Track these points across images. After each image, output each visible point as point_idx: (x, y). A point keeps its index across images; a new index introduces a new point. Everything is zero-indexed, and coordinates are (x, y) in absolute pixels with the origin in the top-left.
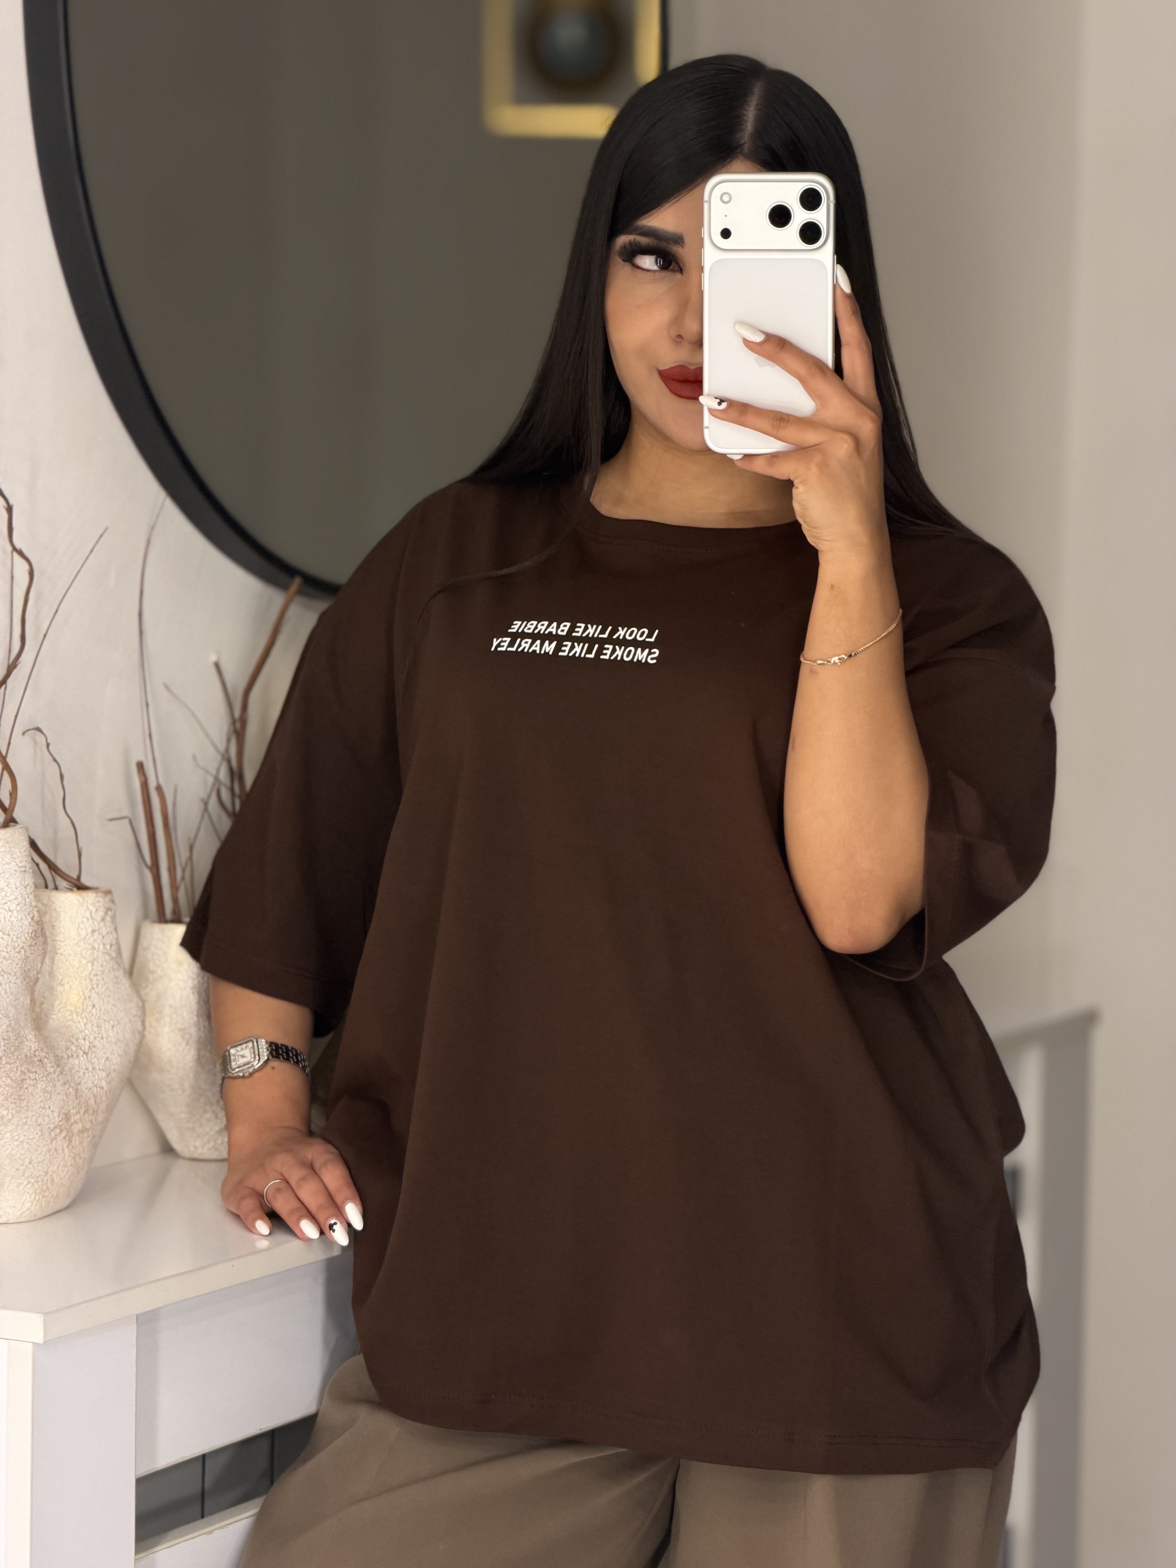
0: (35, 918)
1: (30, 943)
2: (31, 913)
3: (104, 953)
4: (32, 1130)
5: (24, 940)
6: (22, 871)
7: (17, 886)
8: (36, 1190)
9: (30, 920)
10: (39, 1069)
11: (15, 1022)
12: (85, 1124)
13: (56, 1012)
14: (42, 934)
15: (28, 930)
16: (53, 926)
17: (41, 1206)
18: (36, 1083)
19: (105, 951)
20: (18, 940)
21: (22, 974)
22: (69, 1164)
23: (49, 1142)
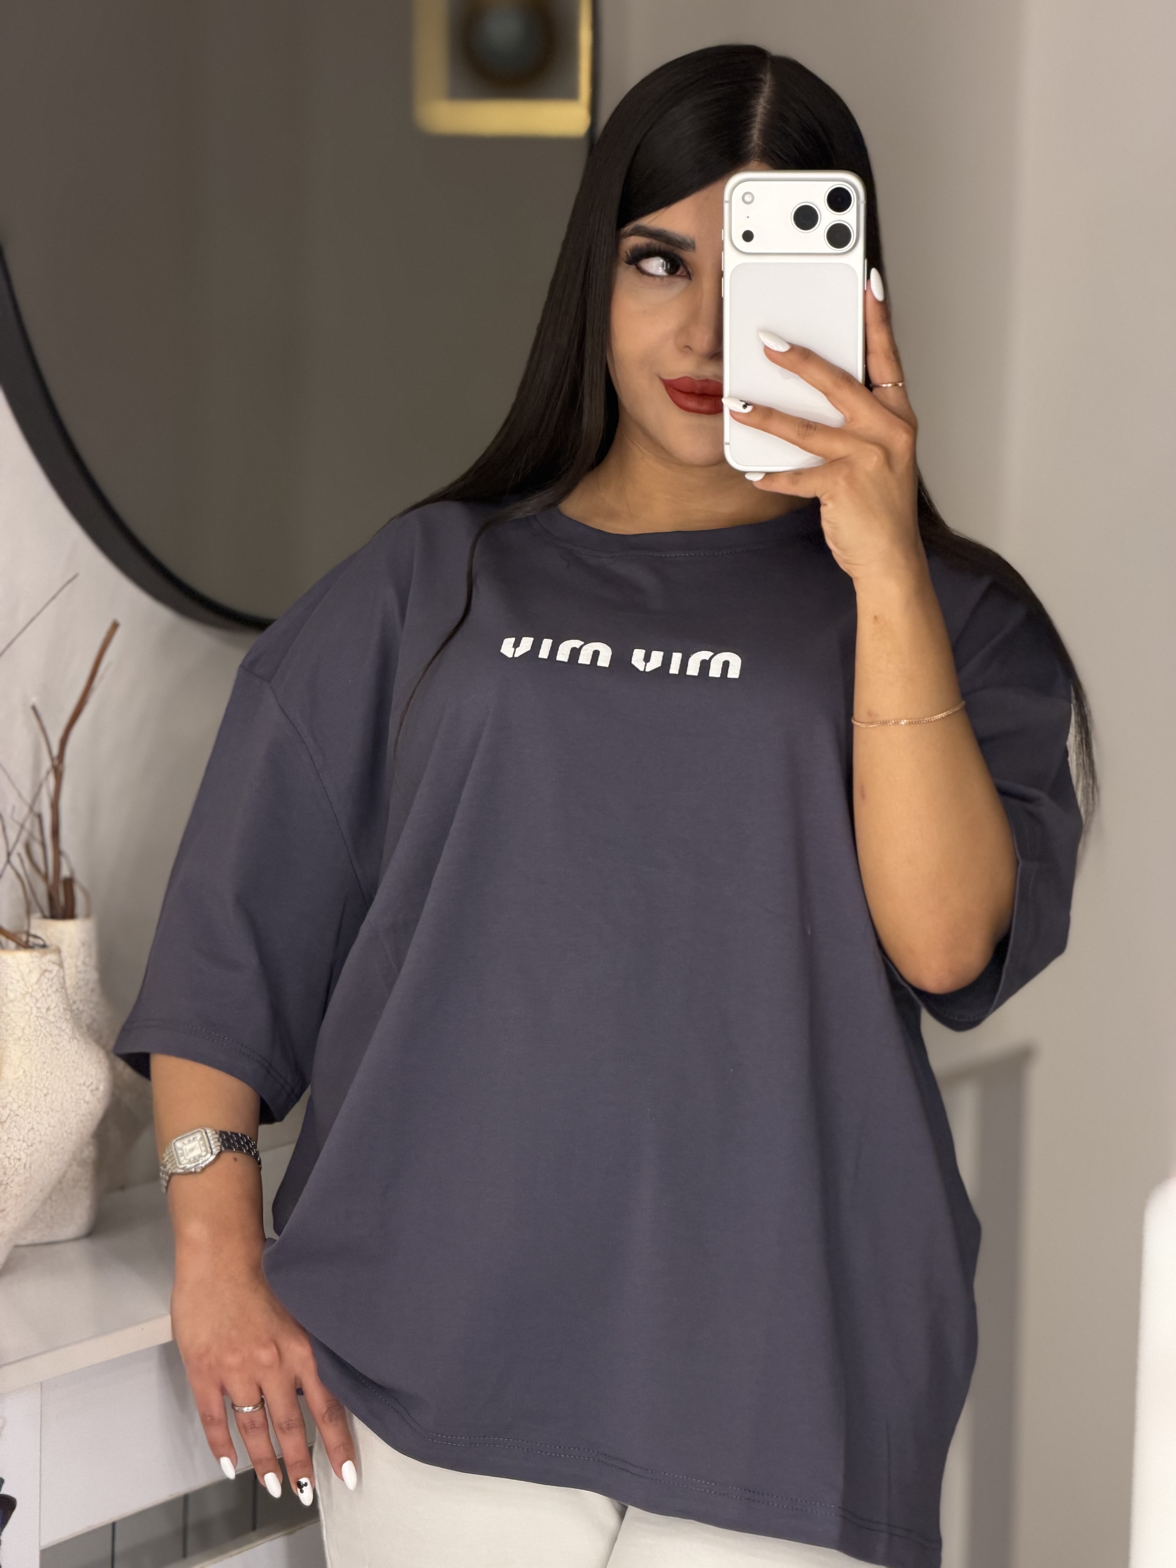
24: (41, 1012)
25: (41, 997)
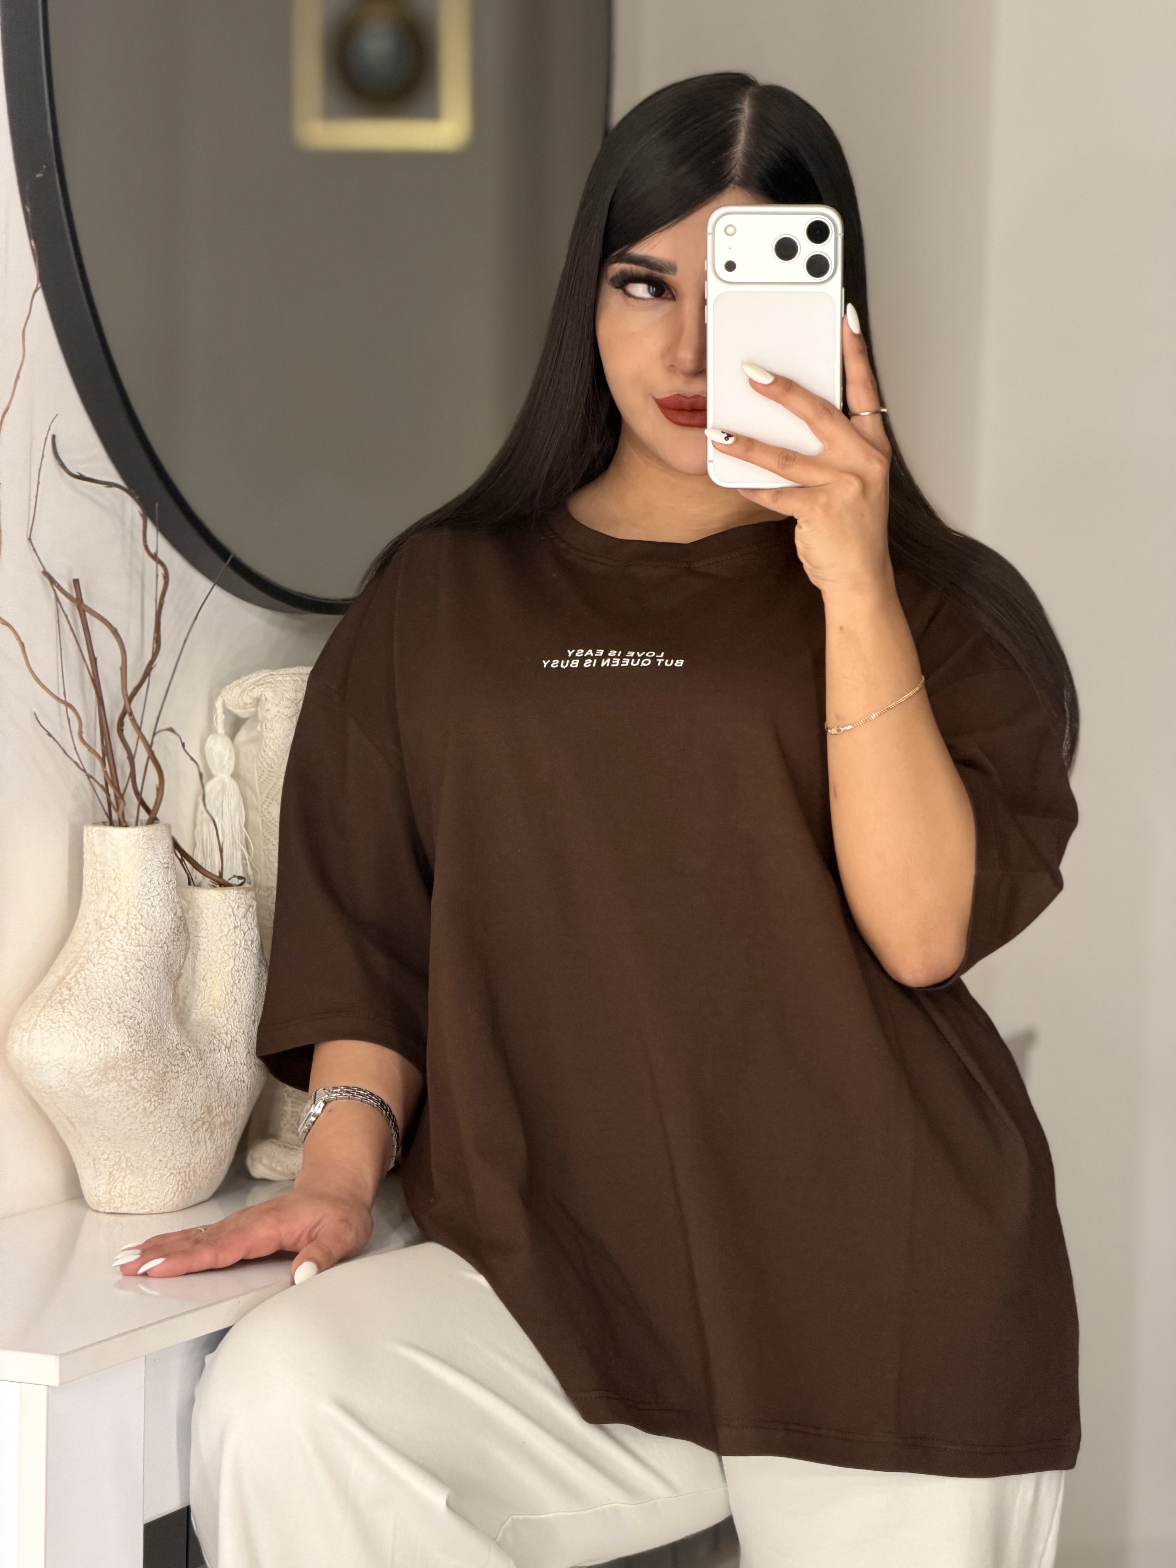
0: (178, 913)
1: (172, 938)
2: (173, 909)
3: (245, 949)
4: (175, 1122)
5: (167, 935)
6: (164, 867)
7: (160, 883)
8: (179, 1181)
9: (173, 917)
10: (182, 1062)
11: (157, 1016)
12: (227, 1117)
13: (199, 1007)
14: (184, 930)
15: (171, 925)
16: (196, 922)
17: (183, 1197)
18: (178, 1077)
19: (247, 947)
20: (161, 936)
21: (165, 969)
22: (212, 1155)
23: (191, 1135)
24: (247, 945)
25: (247, 931)
